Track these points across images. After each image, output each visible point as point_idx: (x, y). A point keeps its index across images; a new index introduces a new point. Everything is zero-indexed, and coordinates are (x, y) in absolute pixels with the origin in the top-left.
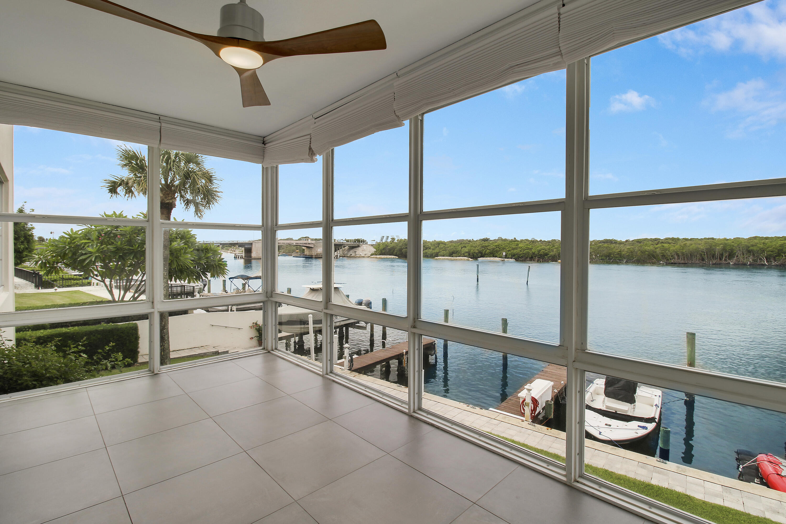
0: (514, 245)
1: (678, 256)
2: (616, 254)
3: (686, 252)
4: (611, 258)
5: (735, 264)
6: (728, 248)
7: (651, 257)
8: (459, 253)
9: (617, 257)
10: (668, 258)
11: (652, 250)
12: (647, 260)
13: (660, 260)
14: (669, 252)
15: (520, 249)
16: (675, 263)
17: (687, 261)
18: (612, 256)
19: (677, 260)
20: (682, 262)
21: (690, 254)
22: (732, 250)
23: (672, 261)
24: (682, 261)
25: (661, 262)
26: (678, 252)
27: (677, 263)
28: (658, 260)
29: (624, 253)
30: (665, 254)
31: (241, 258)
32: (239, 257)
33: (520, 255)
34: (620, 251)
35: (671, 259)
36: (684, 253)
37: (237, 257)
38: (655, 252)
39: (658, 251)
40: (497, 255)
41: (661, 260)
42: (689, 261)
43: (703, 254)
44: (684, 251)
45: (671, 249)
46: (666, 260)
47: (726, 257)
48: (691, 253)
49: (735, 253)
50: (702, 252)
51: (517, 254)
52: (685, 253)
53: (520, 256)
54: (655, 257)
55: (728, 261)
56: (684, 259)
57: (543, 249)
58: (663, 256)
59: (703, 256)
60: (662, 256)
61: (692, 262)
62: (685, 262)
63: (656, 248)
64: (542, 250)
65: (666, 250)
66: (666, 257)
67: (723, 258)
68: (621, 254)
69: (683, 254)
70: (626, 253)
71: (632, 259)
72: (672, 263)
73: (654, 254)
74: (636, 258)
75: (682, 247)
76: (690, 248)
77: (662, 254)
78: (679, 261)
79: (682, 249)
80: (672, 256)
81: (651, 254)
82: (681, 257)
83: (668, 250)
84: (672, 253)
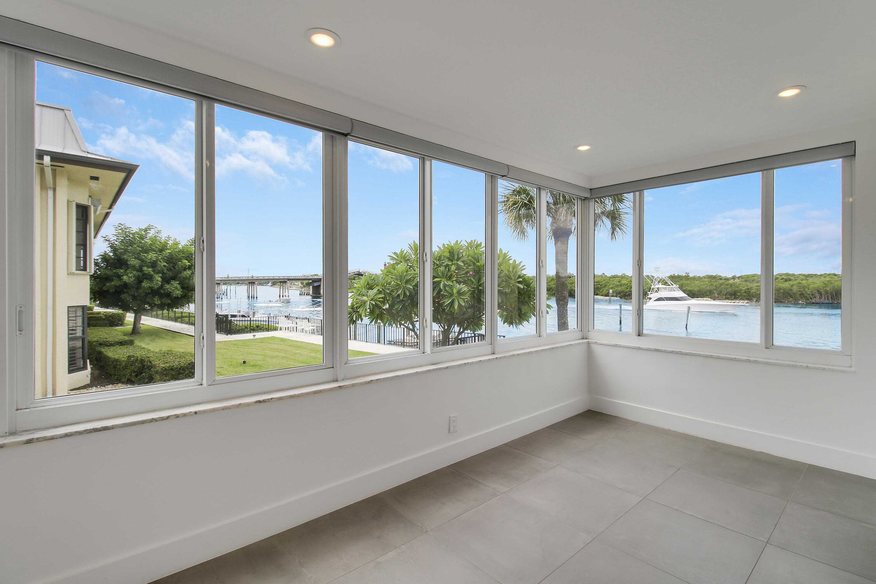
0: (616, 282)
1: (820, 294)
2: (743, 293)
3: (830, 289)
4: (737, 296)
7: (786, 296)
8: (553, 290)
9: (744, 296)
11: (788, 288)
12: (782, 299)
13: (797, 299)
14: (809, 290)
15: (626, 286)
16: (817, 303)
17: (832, 301)
18: (739, 294)
19: (819, 300)
20: (825, 302)
21: (835, 292)
23: (814, 301)
24: (826, 300)
25: (800, 302)
26: (820, 291)
27: (820, 303)
28: (795, 300)
29: (753, 291)
30: (804, 292)
31: (307, 295)
32: (304, 293)
33: (626, 292)
34: (747, 289)
35: (811, 299)
36: (828, 291)
37: (302, 294)
38: (791, 290)
39: (795, 289)
40: (599, 293)
41: (800, 300)
42: (834, 301)
44: (828, 289)
45: (811, 286)
46: (805, 300)
51: (622, 292)
52: (829, 291)
53: (627, 294)
54: (791, 297)
58: (802, 294)
60: (800, 294)
62: (829, 302)
63: (792, 286)
65: (804, 287)
66: (806, 296)
68: (750, 292)
69: (826, 292)
72: (813, 303)
73: (790, 292)
75: (825, 284)
76: (835, 286)
77: (800, 293)
78: (822, 300)
79: (826, 287)
80: (812, 295)
81: (786, 292)
82: (824, 296)
83: (807, 288)
84: (812, 291)
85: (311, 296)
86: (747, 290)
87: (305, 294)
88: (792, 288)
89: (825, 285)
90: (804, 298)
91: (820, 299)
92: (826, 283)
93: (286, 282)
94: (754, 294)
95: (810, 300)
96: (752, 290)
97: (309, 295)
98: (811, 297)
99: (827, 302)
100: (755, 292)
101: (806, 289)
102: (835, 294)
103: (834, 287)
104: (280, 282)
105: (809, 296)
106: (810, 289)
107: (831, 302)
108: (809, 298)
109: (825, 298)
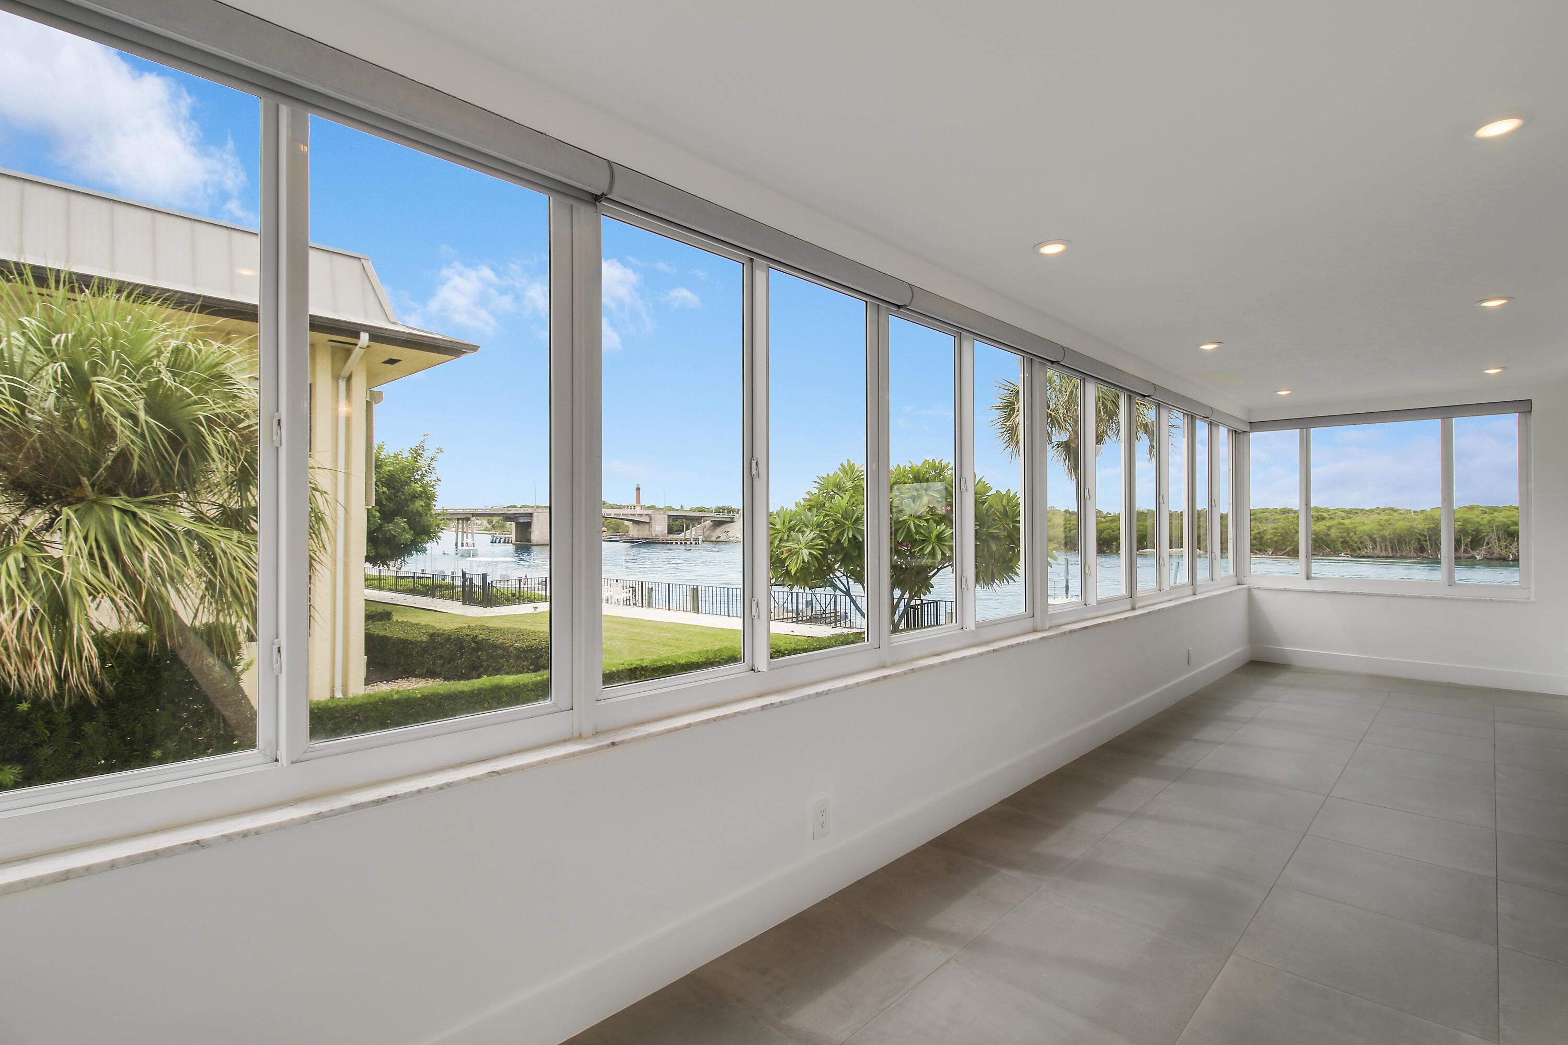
1: (1374, 541)
3: (1389, 534)
5: (1485, 558)
6: (1470, 528)
7: (1320, 544)
10: (1354, 547)
11: (1323, 531)
13: (1338, 551)
14: (1355, 534)
16: (1370, 556)
17: (1392, 552)
20: (1382, 555)
21: (1398, 539)
22: (1478, 531)
23: (1364, 553)
24: (1384, 552)
25: (1344, 553)
26: (1374, 536)
27: (1373, 557)
28: (1334, 551)
29: (1268, 537)
30: (1348, 539)
31: (504, 542)
32: (500, 540)
34: (1259, 533)
35: (1359, 549)
36: (1386, 536)
37: (495, 540)
38: (1328, 535)
39: (1334, 533)
42: (1395, 553)
43: (1422, 538)
44: (1386, 533)
45: (1359, 529)
47: (1466, 545)
48: (1399, 537)
49: (1483, 538)
50: (1422, 535)
52: (1388, 537)
54: (1328, 546)
55: (1472, 553)
56: (1386, 549)
57: (1108, 529)
58: (1344, 542)
59: (1423, 542)
60: (1342, 542)
61: (1401, 555)
62: (1388, 555)
63: (1329, 528)
64: (1107, 531)
65: (1348, 531)
66: (1351, 545)
67: (1460, 547)
68: (1262, 538)
69: (1384, 538)
70: (1272, 536)
71: (1283, 547)
73: (1327, 538)
74: (1290, 546)
75: (1381, 525)
76: (1396, 528)
77: (1341, 540)
78: (1377, 552)
79: (1382, 530)
80: (1361, 543)
81: (1320, 539)
82: (1380, 545)
83: (1352, 531)
84: (1361, 537)
85: (514, 544)
86: (1258, 536)
87: (502, 542)
88: (1329, 532)
89: (1381, 527)
90: (1349, 548)
91: (1373, 550)
92: (1383, 523)
93: (468, 519)
94: (1269, 541)
95: (1358, 552)
96: (1266, 535)
97: (508, 543)
98: (1359, 547)
99: (1385, 555)
100: (1271, 539)
101: (1352, 534)
102: (1398, 542)
103: (1395, 530)
104: (458, 519)
105: (1356, 545)
106: (1357, 533)
107: (1391, 555)
108: (1357, 548)
109: (1381, 548)
